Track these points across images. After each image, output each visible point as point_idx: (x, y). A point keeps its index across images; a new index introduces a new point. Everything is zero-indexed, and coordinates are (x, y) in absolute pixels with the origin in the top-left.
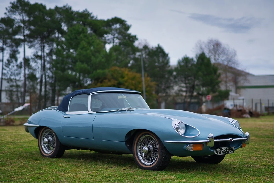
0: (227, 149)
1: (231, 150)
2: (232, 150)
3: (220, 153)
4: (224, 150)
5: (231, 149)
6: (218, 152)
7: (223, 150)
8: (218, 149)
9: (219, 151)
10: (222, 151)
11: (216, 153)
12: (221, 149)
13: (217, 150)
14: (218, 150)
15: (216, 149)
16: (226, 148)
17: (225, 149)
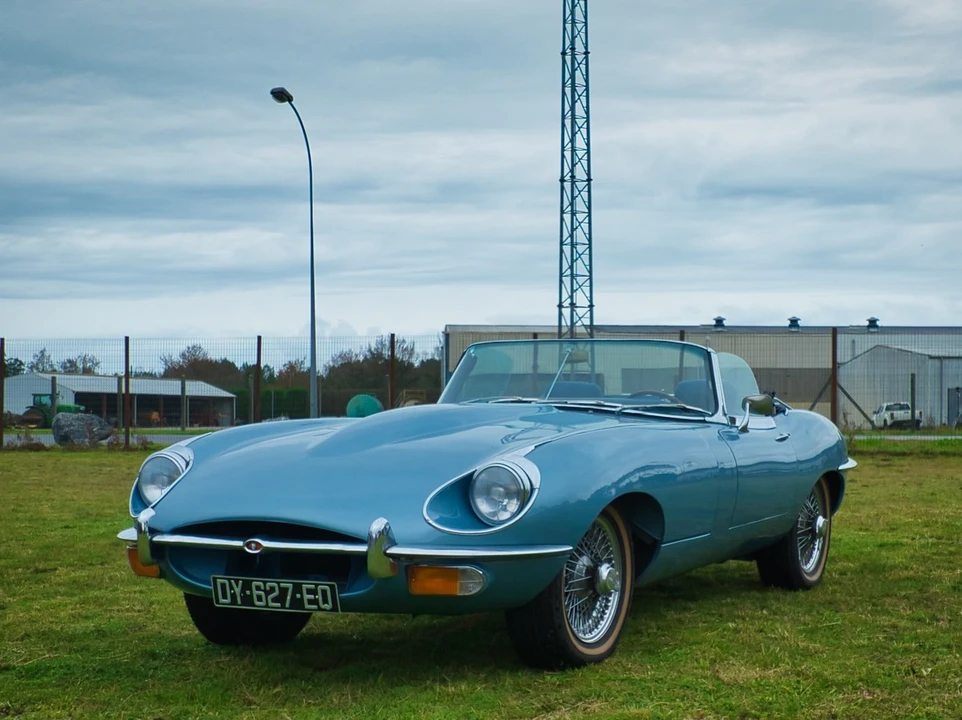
0: (284, 591)
1: (312, 597)
2: (319, 597)
3: (248, 600)
4: (267, 593)
5: (309, 592)
6: (233, 596)
7: (258, 588)
8: (229, 580)
9: (238, 590)
10: (256, 593)
11: (225, 597)
12: (247, 586)
13: (223, 585)
14: (231, 588)
15: (215, 579)
16: (278, 583)
17: (272, 589)
